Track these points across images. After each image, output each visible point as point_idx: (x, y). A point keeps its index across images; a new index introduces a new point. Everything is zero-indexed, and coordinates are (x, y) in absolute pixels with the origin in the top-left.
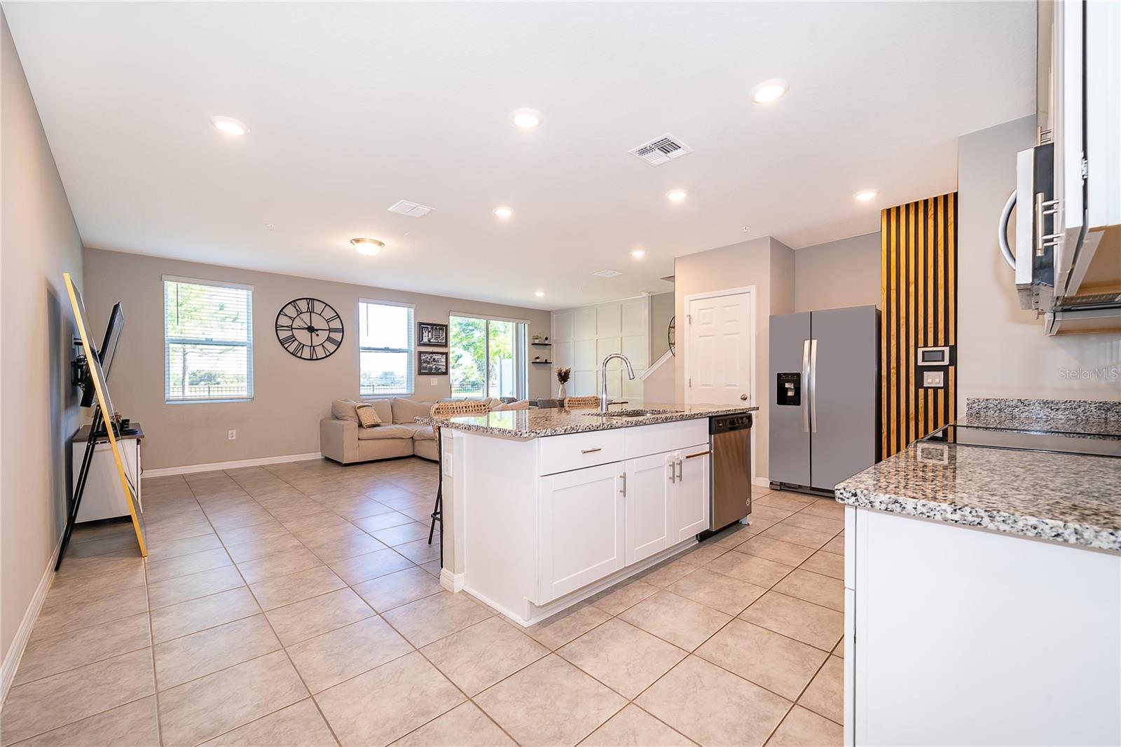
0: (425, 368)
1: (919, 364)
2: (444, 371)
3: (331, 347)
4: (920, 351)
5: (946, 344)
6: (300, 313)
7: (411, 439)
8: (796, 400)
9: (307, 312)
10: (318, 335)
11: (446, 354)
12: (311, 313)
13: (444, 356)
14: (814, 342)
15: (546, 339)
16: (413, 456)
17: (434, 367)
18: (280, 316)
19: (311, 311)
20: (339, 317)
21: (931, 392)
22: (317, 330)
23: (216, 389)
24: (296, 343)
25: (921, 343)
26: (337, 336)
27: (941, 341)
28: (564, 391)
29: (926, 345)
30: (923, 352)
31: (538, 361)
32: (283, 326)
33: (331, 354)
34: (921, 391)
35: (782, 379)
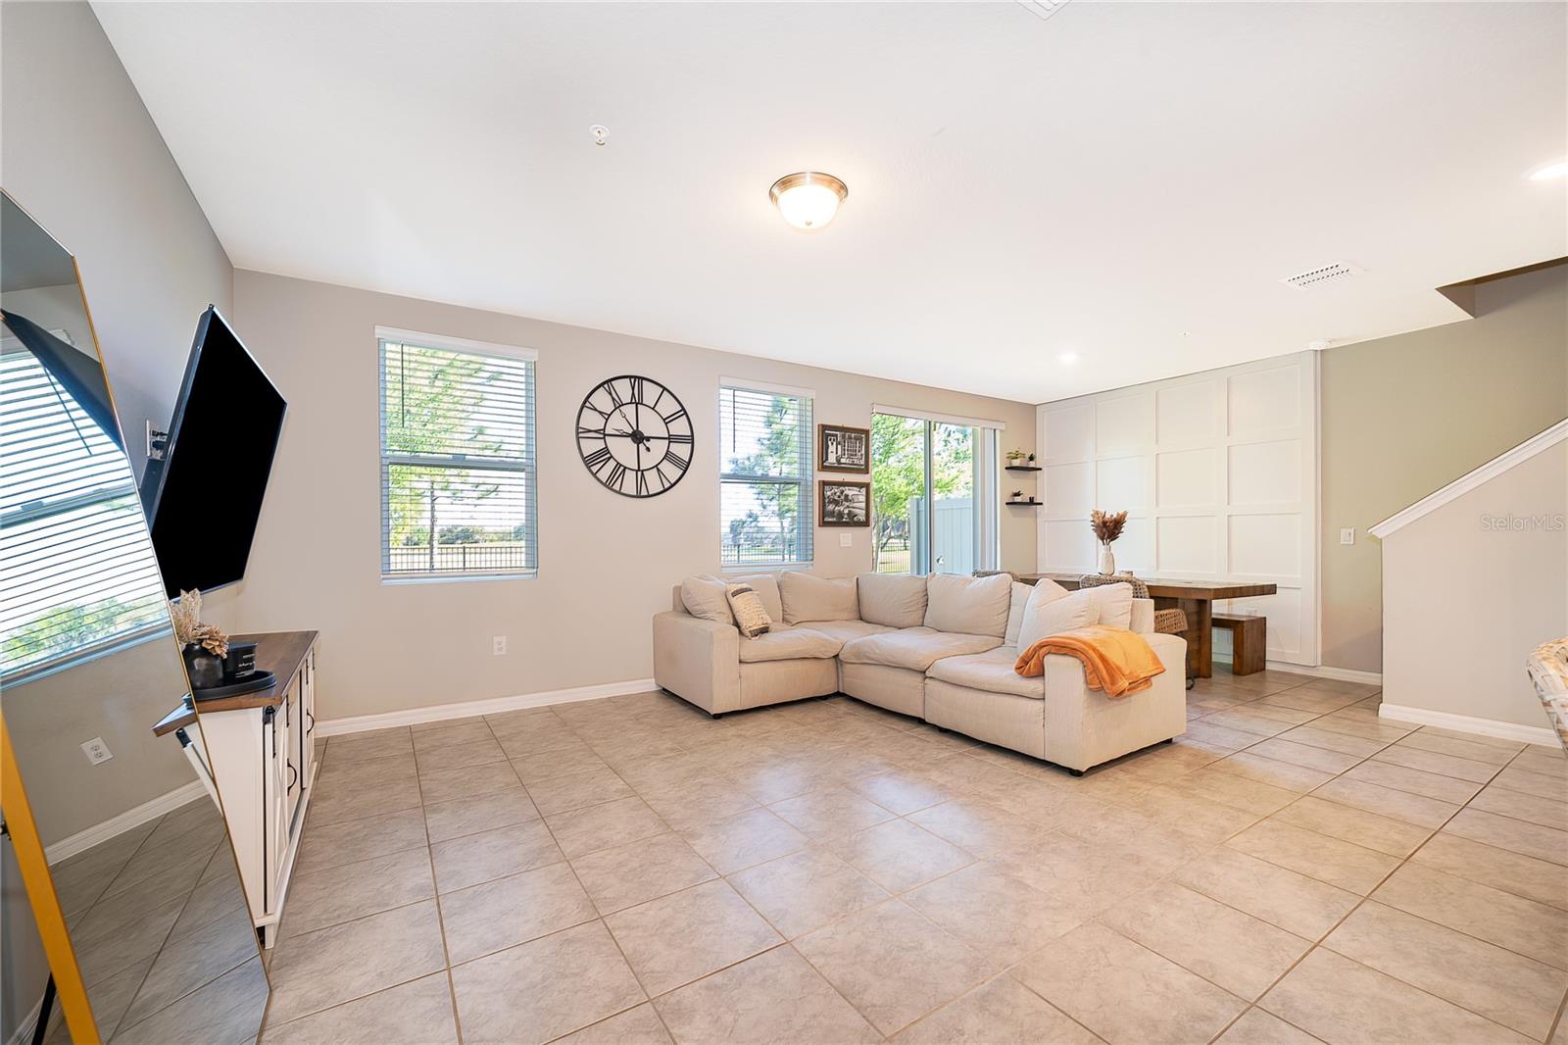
0: (832, 514)
2: (863, 518)
6: (619, 405)
7: (833, 660)
9: (631, 403)
10: (648, 449)
11: (867, 486)
12: (637, 404)
13: (864, 490)
15: (1032, 458)
16: (838, 694)
17: (846, 511)
18: (584, 410)
19: (637, 402)
20: (685, 413)
22: (648, 439)
23: (473, 550)
24: (612, 464)
26: (681, 450)
28: (1110, 559)
31: (1018, 499)
32: (590, 431)
33: (672, 486)
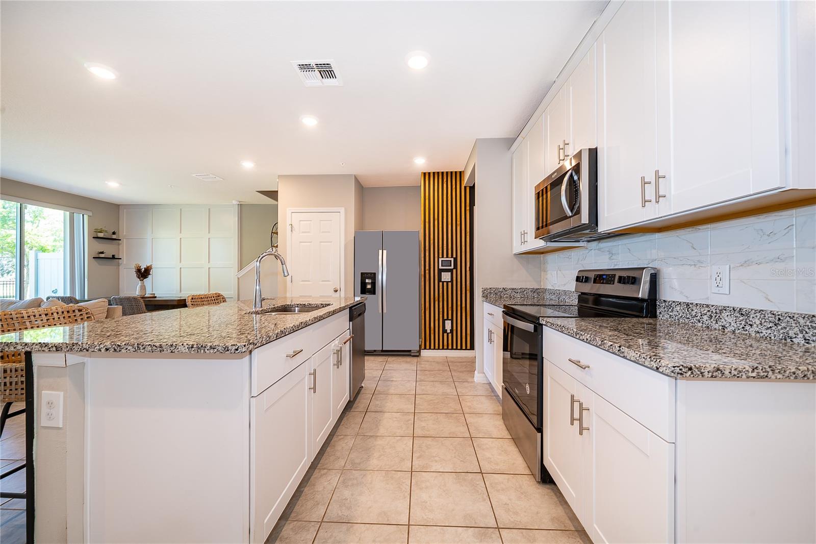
1: (440, 268)
4: (440, 260)
5: (452, 257)
8: (373, 291)
14: (385, 252)
15: (114, 233)
21: (445, 284)
25: (440, 256)
27: (450, 255)
28: (143, 288)
29: (443, 257)
30: (442, 261)
31: (102, 256)
34: (441, 283)
35: (364, 276)
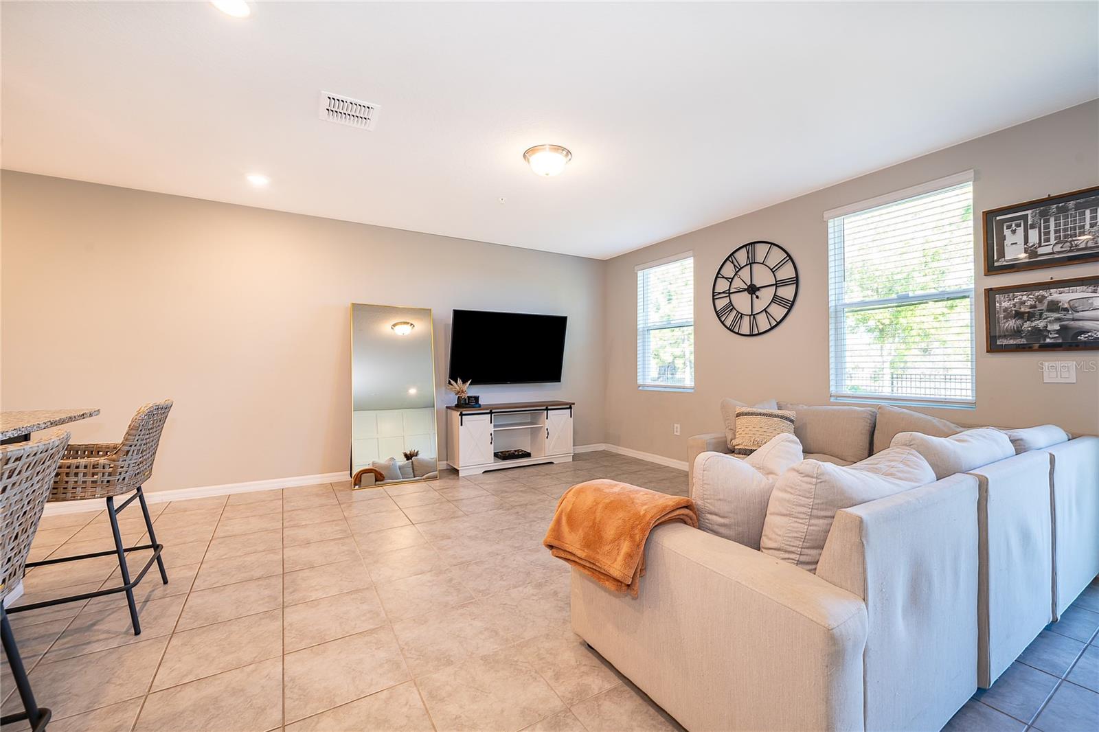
0: (1006, 337)
3: (778, 311)
6: (738, 269)
9: (747, 265)
10: (757, 297)
12: (751, 265)
18: (719, 280)
19: (751, 262)
20: (791, 258)
22: (759, 289)
24: (734, 314)
26: (788, 292)
32: (720, 293)
33: (778, 323)
